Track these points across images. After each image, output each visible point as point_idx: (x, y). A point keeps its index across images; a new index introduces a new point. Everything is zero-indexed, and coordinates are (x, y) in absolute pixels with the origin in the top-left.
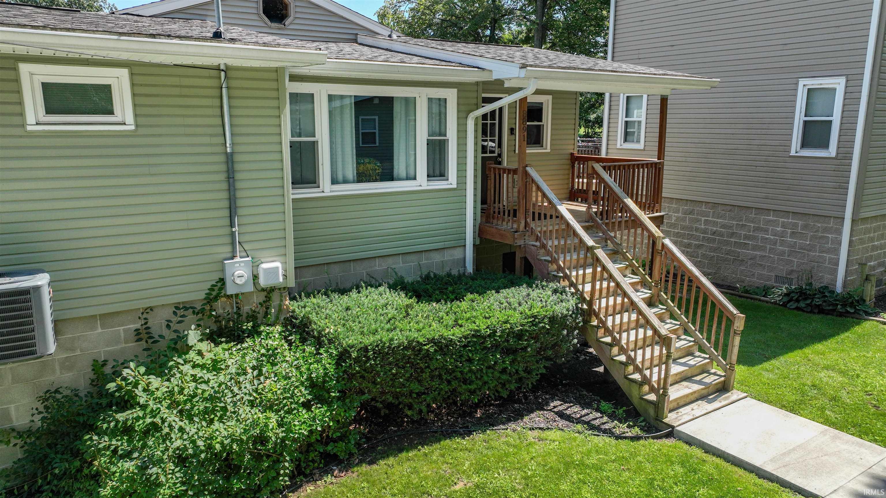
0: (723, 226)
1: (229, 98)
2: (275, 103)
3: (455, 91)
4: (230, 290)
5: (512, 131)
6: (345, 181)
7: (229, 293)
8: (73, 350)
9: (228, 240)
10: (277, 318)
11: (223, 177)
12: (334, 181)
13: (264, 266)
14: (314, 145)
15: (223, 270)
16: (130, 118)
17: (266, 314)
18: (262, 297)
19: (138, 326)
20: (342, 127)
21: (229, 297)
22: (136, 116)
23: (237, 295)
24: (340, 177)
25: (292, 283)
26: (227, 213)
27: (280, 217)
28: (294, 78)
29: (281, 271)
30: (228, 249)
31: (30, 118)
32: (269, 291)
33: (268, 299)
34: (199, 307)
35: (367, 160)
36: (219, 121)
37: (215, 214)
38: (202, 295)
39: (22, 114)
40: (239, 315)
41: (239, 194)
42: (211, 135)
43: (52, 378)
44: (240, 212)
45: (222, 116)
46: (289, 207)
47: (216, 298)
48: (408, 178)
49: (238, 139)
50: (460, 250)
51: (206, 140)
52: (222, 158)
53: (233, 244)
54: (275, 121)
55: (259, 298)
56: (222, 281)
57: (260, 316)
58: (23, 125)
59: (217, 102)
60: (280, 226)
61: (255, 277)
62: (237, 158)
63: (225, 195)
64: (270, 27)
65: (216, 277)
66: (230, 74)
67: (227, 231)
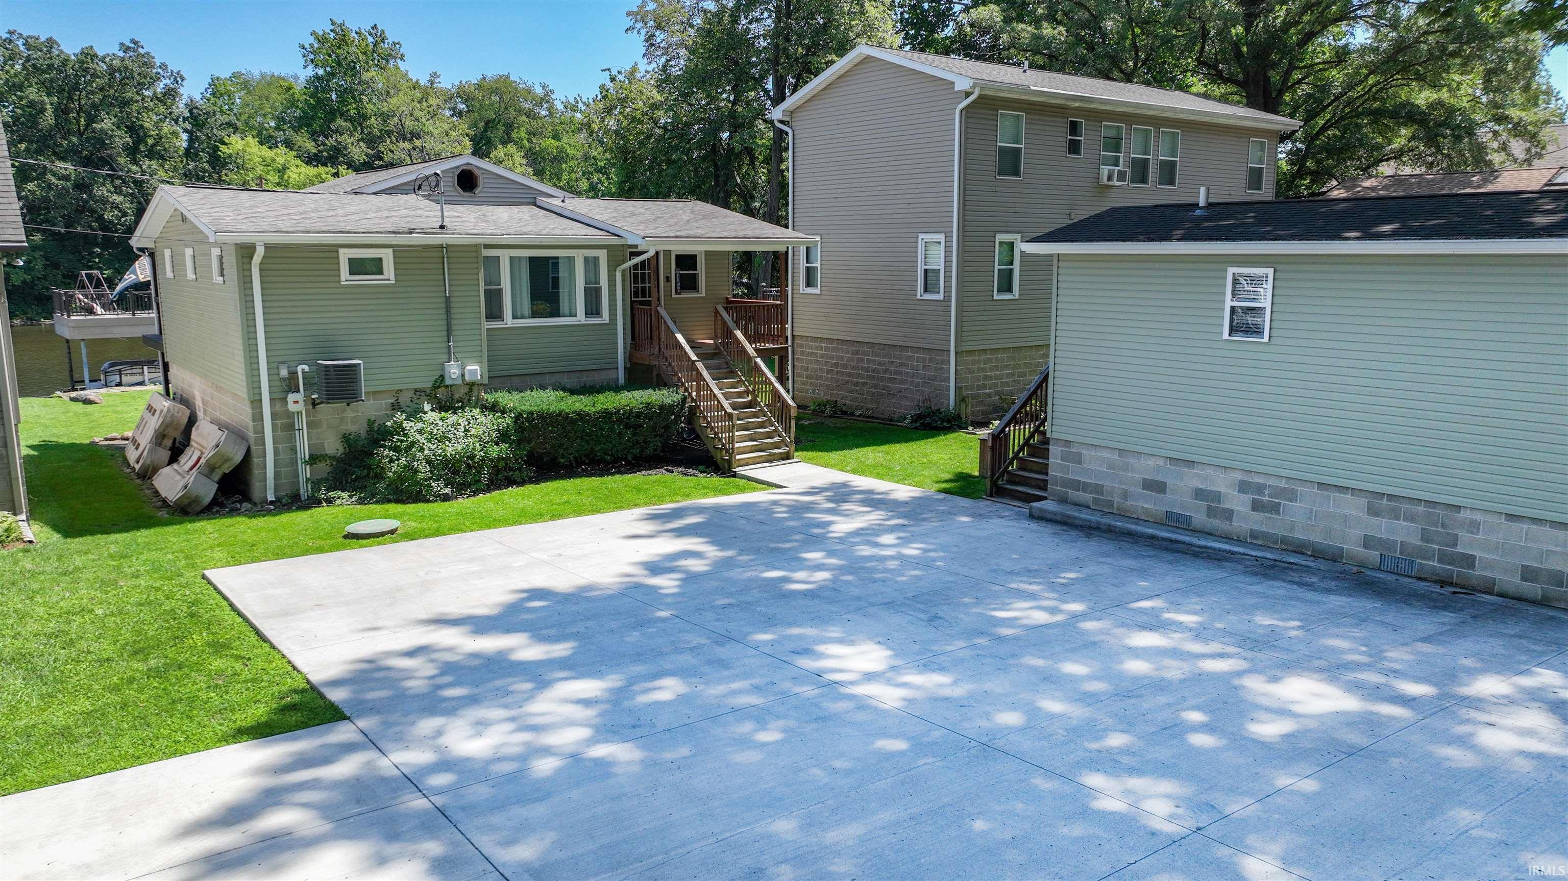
0: (880, 364)
1: (448, 263)
2: (476, 266)
3: (606, 251)
4: (448, 382)
5: (668, 279)
6: (523, 317)
7: (447, 383)
8: (357, 412)
9: (446, 351)
10: (476, 403)
11: (444, 311)
12: (515, 317)
13: (468, 368)
14: (500, 291)
15: (443, 370)
16: (392, 277)
17: (469, 400)
18: (467, 390)
19: (393, 401)
20: (520, 279)
21: (447, 386)
22: (396, 275)
23: (451, 386)
24: (519, 314)
25: (486, 381)
26: (445, 333)
27: (478, 337)
28: (487, 246)
29: (479, 373)
30: (446, 356)
31: (343, 278)
32: (471, 385)
33: (471, 390)
34: (428, 391)
35: (539, 302)
36: (442, 277)
37: (438, 334)
38: (430, 385)
39: (339, 276)
40: (453, 400)
41: (453, 322)
42: (437, 286)
43: (346, 428)
44: (454, 333)
45: (444, 275)
46: (484, 333)
47: (439, 387)
48: (571, 316)
49: (453, 288)
50: (614, 371)
51: (434, 289)
52: (443, 300)
53: (449, 353)
54: (476, 276)
55: (464, 390)
56: (442, 376)
57: (465, 401)
58: (339, 282)
59: (441, 266)
60: (478, 343)
61: (463, 375)
62: (452, 299)
63: (445, 323)
64: (463, 196)
65: (439, 373)
66: (449, 249)
67: (445, 345)
